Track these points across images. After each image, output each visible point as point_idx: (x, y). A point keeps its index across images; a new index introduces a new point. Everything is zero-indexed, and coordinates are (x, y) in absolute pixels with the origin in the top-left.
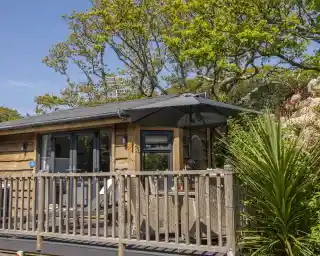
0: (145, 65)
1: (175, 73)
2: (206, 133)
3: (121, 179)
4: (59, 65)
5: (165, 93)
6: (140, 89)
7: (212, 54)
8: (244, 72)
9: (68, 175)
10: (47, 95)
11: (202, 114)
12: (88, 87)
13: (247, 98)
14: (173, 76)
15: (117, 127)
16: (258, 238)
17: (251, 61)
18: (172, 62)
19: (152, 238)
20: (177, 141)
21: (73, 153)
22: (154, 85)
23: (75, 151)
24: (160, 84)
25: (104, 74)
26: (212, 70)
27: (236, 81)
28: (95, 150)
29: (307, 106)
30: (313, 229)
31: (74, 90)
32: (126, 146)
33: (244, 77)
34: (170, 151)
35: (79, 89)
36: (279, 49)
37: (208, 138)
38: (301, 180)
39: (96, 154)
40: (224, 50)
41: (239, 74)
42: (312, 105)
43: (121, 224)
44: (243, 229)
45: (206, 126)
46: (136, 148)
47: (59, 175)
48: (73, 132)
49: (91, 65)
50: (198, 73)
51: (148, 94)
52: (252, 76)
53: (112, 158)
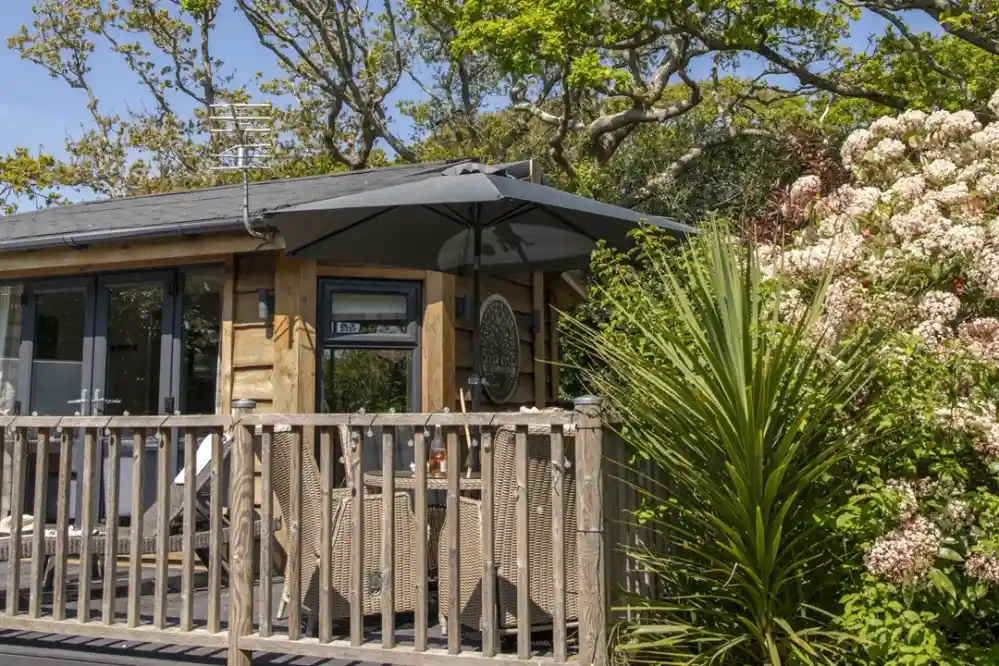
0: (345, 66)
1: (441, 93)
2: (531, 289)
3: (242, 436)
4: (66, 55)
5: (407, 156)
6: (328, 140)
7: (553, 37)
8: (658, 97)
9: (67, 421)
10: (22, 153)
11: (517, 229)
12: (159, 131)
13: (663, 178)
14: (437, 102)
15: (240, 266)
16: (683, 628)
17: (679, 65)
18: (432, 58)
19: (341, 630)
20: (435, 311)
21: (95, 348)
22: (371, 132)
23: (101, 342)
24: (392, 129)
25: (211, 92)
26: (558, 89)
27: (630, 124)
28: (166, 339)
29: (839, 211)
30: (848, 601)
31: (113, 138)
32: (269, 326)
33: (658, 112)
34: (413, 345)
35: (126, 138)
36: (762, 30)
37: (539, 305)
38: (814, 445)
39: (171, 349)
40: (594, 28)
41: (639, 104)
42: (855, 210)
43: (238, 585)
44: (634, 599)
45: (529, 268)
46: (303, 334)
47: (34, 421)
48: (98, 280)
49: (169, 61)
50: (514, 97)
51: (354, 158)
52: (683, 110)
53: (224, 366)
